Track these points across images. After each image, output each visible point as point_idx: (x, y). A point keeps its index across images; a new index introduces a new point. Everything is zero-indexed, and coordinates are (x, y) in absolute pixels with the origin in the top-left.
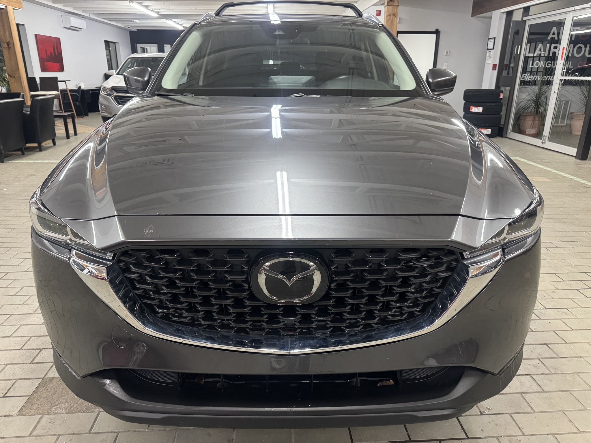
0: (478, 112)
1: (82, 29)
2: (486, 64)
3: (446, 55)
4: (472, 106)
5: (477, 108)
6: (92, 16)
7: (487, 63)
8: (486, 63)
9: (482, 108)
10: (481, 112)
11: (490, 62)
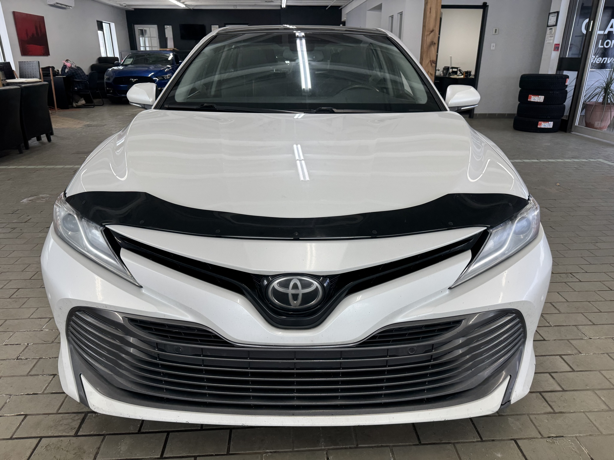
0: (539, 101)
1: (70, 7)
2: (545, 44)
3: (495, 34)
4: (531, 95)
5: (537, 97)
7: (547, 42)
9: (544, 97)
10: (542, 101)
11: (551, 41)
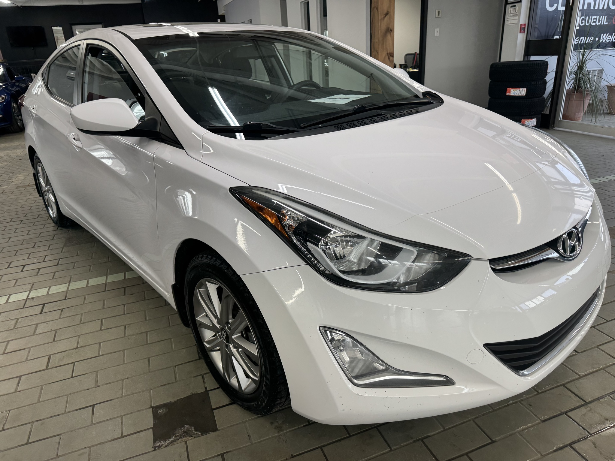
0: (520, 95)
2: (506, 25)
3: (438, 16)
4: (510, 87)
5: (518, 90)
7: (509, 23)
9: (526, 89)
10: (525, 95)
11: (516, 21)
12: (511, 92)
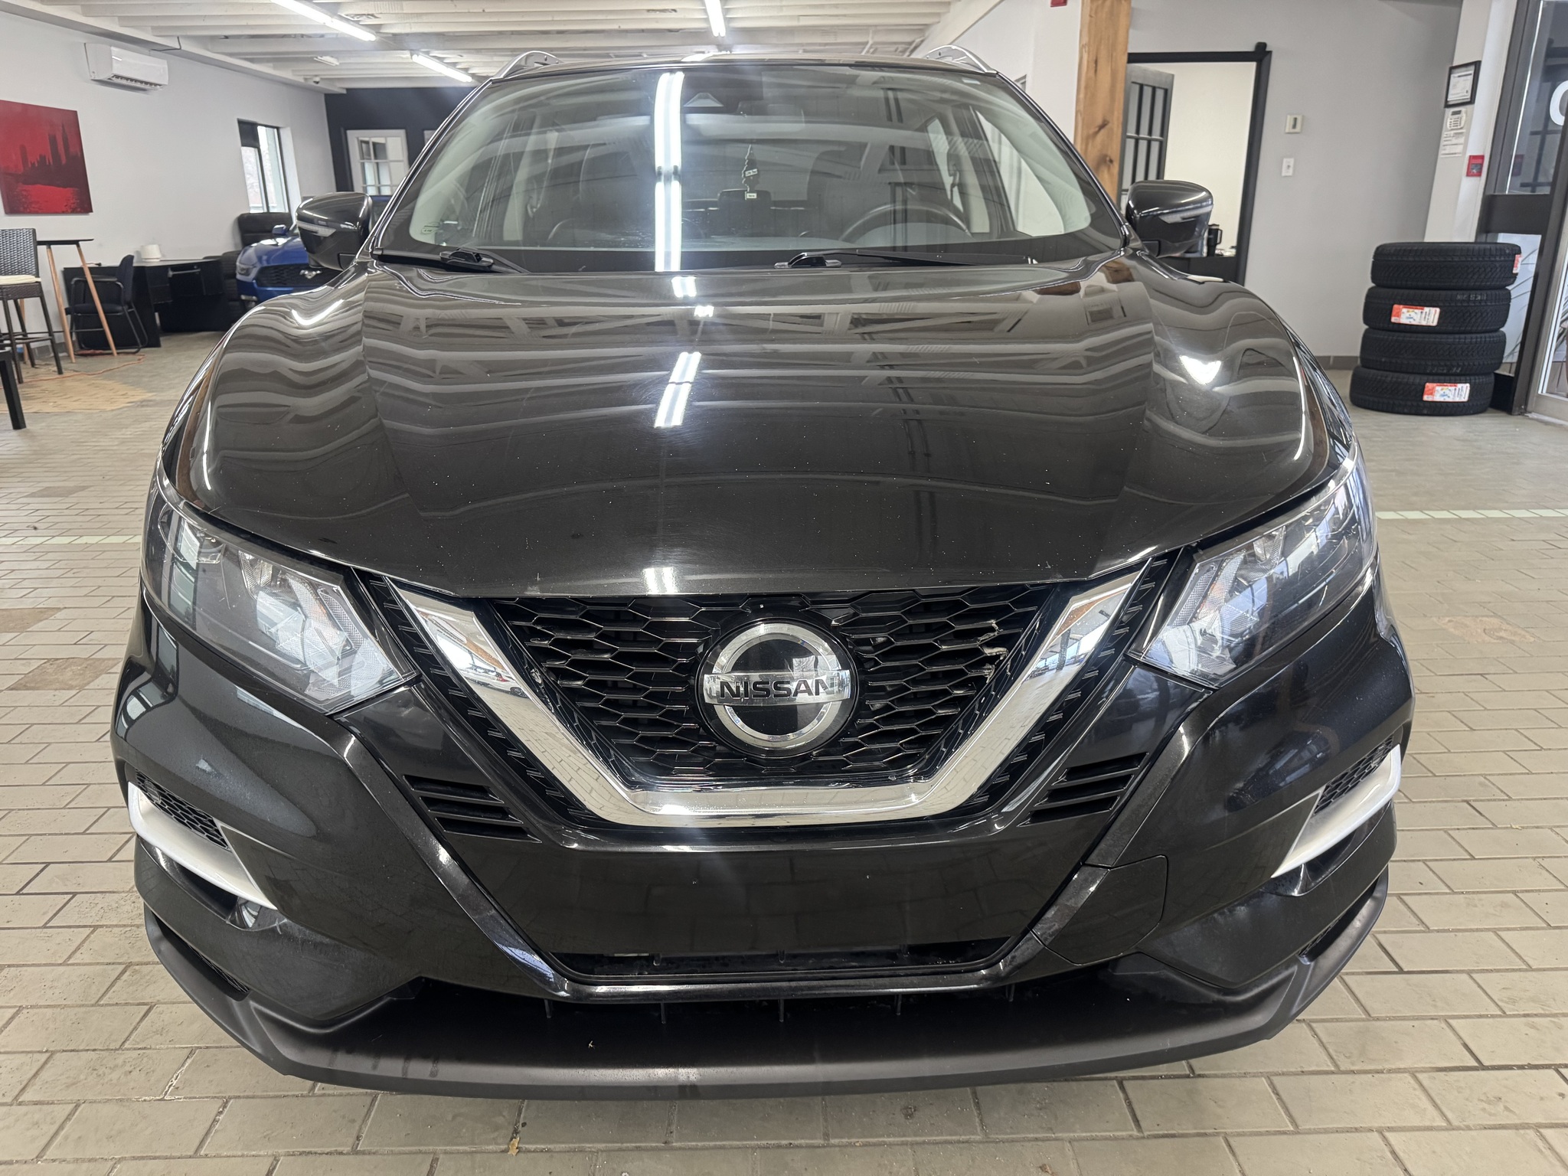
0: (1424, 323)
1: (156, 85)
2: (1440, 156)
5: (1418, 311)
6: (187, 46)
7: (1447, 152)
8: (1441, 152)
9: (1438, 310)
10: (1435, 324)
11: (1459, 149)
12: (1403, 316)
